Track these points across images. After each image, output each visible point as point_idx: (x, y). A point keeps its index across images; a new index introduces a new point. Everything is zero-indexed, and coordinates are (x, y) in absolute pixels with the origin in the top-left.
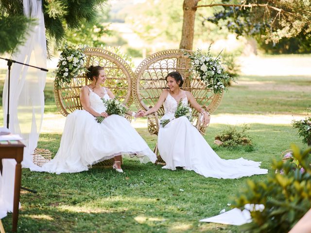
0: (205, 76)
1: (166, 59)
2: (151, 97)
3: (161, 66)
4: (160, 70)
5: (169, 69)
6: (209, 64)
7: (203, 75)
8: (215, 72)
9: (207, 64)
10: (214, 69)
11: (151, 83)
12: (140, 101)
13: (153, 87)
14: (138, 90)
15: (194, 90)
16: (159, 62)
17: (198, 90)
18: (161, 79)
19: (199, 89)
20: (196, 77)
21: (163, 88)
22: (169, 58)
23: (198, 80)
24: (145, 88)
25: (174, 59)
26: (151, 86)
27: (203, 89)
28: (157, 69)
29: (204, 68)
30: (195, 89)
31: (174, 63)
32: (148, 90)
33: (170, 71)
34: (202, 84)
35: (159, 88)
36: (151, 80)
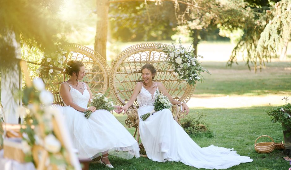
0: (180, 68)
1: (140, 53)
2: (126, 90)
3: (134, 60)
4: (133, 64)
5: (142, 62)
6: (184, 57)
7: (177, 68)
8: (190, 64)
9: (183, 56)
10: (189, 62)
11: (126, 77)
12: (116, 94)
13: (127, 81)
14: (115, 84)
15: (166, 82)
16: (133, 55)
17: (170, 82)
18: (135, 72)
19: (172, 81)
20: (168, 69)
21: (137, 81)
22: (142, 52)
23: (170, 72)
24: (121, 82)
25: (147, 52)
26: (126, 79)
27: (175, 81)
28: (131, 62)
29: (179, 60)
30: (167, 80)
31: (147, 56)
32: (123, 84)
33: (143, 64)
34: (174, 76)
35: (133, 81)
36: (126, 73)
